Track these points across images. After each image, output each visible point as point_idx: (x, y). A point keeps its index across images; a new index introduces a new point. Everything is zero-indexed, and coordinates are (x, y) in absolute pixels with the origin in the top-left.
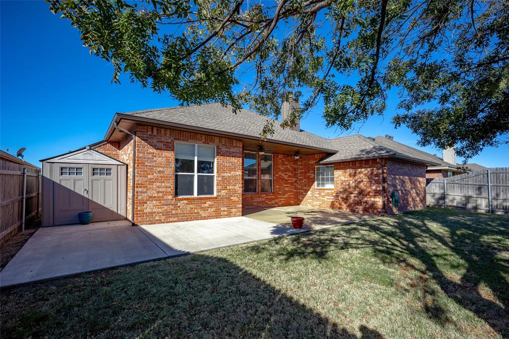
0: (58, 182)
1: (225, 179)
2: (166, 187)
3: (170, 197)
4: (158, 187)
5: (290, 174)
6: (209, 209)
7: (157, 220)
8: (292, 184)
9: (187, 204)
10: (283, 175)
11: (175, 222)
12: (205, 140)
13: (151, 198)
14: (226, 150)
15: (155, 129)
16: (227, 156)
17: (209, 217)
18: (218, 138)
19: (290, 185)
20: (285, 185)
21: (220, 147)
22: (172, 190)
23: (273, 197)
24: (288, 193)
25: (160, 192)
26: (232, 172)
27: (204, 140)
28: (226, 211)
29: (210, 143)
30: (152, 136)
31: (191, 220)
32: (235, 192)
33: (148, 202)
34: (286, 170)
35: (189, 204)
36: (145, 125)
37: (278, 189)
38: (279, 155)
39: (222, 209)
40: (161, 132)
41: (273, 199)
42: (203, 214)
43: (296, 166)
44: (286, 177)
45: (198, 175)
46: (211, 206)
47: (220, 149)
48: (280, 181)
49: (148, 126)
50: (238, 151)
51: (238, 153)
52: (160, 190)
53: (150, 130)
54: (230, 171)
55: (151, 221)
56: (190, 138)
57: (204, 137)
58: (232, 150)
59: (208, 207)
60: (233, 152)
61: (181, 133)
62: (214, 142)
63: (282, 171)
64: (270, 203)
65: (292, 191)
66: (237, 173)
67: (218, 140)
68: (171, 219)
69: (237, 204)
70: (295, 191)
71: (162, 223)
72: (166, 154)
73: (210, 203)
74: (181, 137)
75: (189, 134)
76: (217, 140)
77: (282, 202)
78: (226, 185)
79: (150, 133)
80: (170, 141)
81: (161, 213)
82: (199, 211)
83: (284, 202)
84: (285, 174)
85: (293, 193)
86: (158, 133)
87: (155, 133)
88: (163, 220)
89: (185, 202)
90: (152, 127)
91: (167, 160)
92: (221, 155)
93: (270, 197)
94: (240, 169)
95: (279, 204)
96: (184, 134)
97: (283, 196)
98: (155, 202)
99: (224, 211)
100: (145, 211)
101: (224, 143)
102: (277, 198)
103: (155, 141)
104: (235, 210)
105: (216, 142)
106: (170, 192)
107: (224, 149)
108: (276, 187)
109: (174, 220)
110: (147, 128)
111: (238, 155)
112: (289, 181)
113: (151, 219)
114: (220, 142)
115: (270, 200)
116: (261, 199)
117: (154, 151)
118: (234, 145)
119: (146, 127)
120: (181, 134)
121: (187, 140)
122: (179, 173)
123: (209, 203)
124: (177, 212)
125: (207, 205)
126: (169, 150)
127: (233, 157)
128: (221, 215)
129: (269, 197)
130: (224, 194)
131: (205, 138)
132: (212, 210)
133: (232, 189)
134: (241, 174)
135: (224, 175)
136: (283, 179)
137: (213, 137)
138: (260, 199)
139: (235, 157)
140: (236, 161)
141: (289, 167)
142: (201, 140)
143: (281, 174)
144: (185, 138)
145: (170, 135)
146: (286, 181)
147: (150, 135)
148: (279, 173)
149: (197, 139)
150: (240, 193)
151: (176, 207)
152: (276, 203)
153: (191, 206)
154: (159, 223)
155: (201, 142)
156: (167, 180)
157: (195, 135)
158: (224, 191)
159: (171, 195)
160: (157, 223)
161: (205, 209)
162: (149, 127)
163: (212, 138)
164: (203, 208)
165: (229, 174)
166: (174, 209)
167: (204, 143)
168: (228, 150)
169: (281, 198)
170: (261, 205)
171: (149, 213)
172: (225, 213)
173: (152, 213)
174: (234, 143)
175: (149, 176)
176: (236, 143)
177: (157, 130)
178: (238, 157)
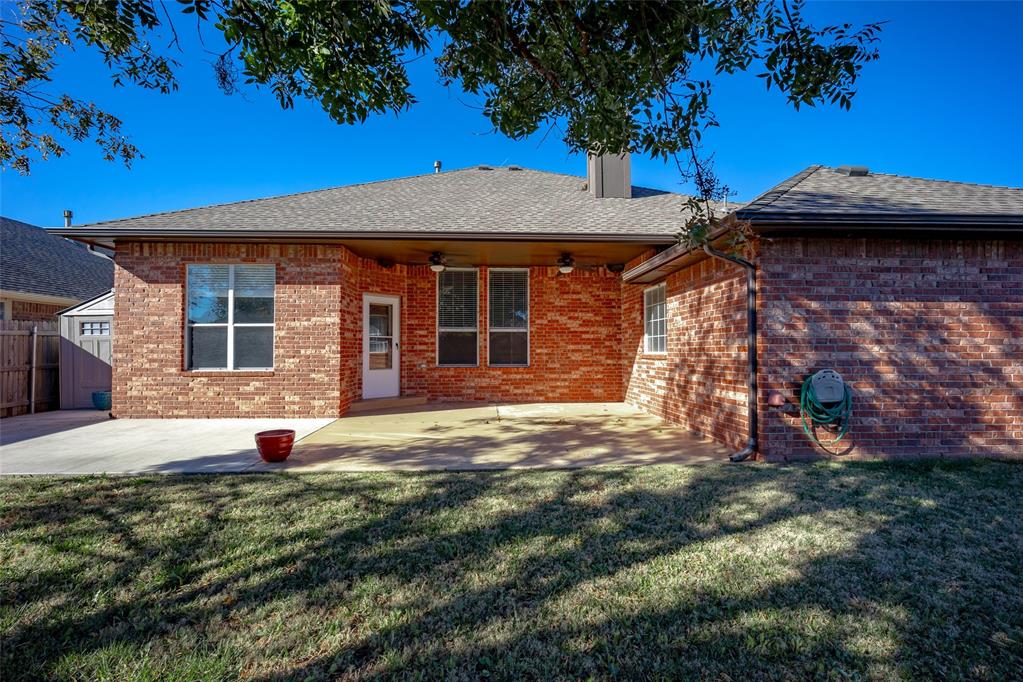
0: (79, 345)
1: (298, 334)
2: (166, 352)
3: (173, 370)
4: (152, 352)
5: (589, 316)
6: (257, 398)
7: (150, 412)
8: (597, 343)
9: (208, 384)
10: (563, 319)
11: (182, 417)
12: (248, 255)
13: (139, 372)
14: (298, 269)
15: (146, 246)
16: (301, 283)
17: (255, 413)
18: (277, 246)
19: (589, 347)
20: (571, 347)
21: (283, 265)
22: (177, 356)
23: (527, 376)
24: (583, 369)
25: (154, 361)
26: (314, 319)
27: (244, 256)
28: (298, 403)
29: (258, 260)
30: (142, 260)
31: (217, 415)
32: (322, 361)
33: (134, 379)
34: (576, 306)
35: (211, 385)
36: (127, 242)
37: (545, 358)
38: (549, 269)
39: (287, 398)
40: (156, 250)
41: (528, 382)
42: (244, 407)
43: (612, 295)
44: (574, 325)
45: (235, 327)
46: (259, 392)
47: (284, 269)
48: (554, 336)
49: (133, 242)
50: (329, 270)
51: (329, 274)
52: (155, 356)
53: (138, 249)
54: (307, 315)
55: (138, 412)
56: (214, 255)
57: (243, 250)
58: (314, 269)
59: (253, 394)
60: (316, 274)
61: (194, 246)
62: (268, 256)
63: (561, 310)
64: (518, 391)
65: (598, 363)
66: (329, 320)
67: (278, 251)
68: (176, 412)
69: (328, 389)
70: (609, 362)
71: (158, 417)
72: (167, 290)
73: (257, 384)
74: (194, 254)
75: (212, 245)
76: (274, 252)
77: (559, 391)
78: (298, 347)
79: (137, 254)
80: (173, 264)
81: (155, 399)
82: (233, 399)
83: (566, 391)
84: (570, 318)
85: (601, 369)
86: (151, 254)
87: (146, 253)
88: (160, 413)
89: (205, 380)
90: (142, 243)
91: (169, 300)
92: (285, 283)
93: (519, 376)
94: (336, 311)
95: (550, 395)
96: (202, 249)
97: (566, 376)
98: (145, 379)
99: (294, 403)
100: (129, 394)
101: (292, 256)
102: (541, 380)
103: (145, 268)
104: (322, 403)
105: (272, 256)
106: (173, 361)
107: (293, 269)
108: (538, 351)
109: (181, 413)
110: (132, 247)
111: (329, 278)
112: (584, 336)
113: (139, 409)
114: (281, 255)
115: (517, 384)
116: (487, 380)
117: (145, 285)
118: (320, 256)
119: (130, 244)
120: (194, 250)
121: (209, 260)
122: (196, 325)
123: (255, 384)
124: (186, 399)
125: (250, 388)
126: (171, 283)
127: (316, 283)
128: (285, 412)
129: (513, 376)
130: (292, 366)
131: (247, 251)
132: (263, 399)
133: (314, 357)
134: (337, 320)
135: (293, 324)
136: (563, 331)
137: (265, 246)
138: (485, 382)
139: (322, 283)
140: (324, 292)
141: (584, 297)
142: (238, 256)
143: (558, 318)
144: (204, 255)
145: (175, 254)
146: (575, 337)
147: (137, 258)
148: (549, 314)
149: (229, 254)
150: (334, 366)
151: (186, 390)
152: (539, 393)
153: (217, 389)
154: (154, 417)
155: (238, 260)
156: (167, 338)
157: (223, 247)
158: (291, 360)
159: (176, 366)
160: (150, 417)
161: (248, 397)
162: (136, 244)
163: (263, 249)
164: (241, 394)
165: (306, 323)
166: (180, 394)
167: (244, 260)
168: (304, 269)
169: (556, 380)
170: (488, 395)
171: (135, 397)
172: (296, 408)
173: (141, 399)
174: (319, 253)
175: (136, 332)
176: (325, 254)
177: (150, 247)
178: (330, 283)
